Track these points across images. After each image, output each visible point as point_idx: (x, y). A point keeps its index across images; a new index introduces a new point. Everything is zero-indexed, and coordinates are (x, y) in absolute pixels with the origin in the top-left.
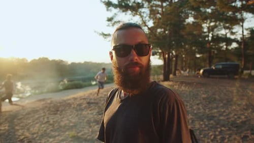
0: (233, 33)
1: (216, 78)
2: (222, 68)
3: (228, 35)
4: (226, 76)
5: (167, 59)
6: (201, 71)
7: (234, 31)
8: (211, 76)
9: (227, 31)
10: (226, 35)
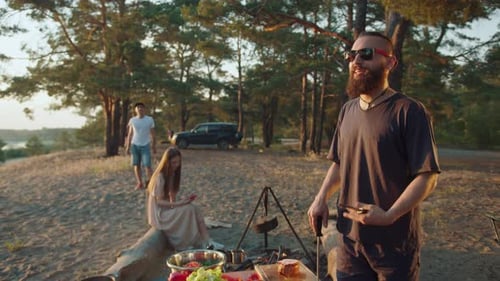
0: (221, 73)
1: (200, 149)
2: (209, 131)
3: (215, 76)
4: (216, 146)
5: (113, 114)
6: (175, 137)
7: (223, 69)
8: (191, 146)
9: (212, 68)
10: (210, 75)
